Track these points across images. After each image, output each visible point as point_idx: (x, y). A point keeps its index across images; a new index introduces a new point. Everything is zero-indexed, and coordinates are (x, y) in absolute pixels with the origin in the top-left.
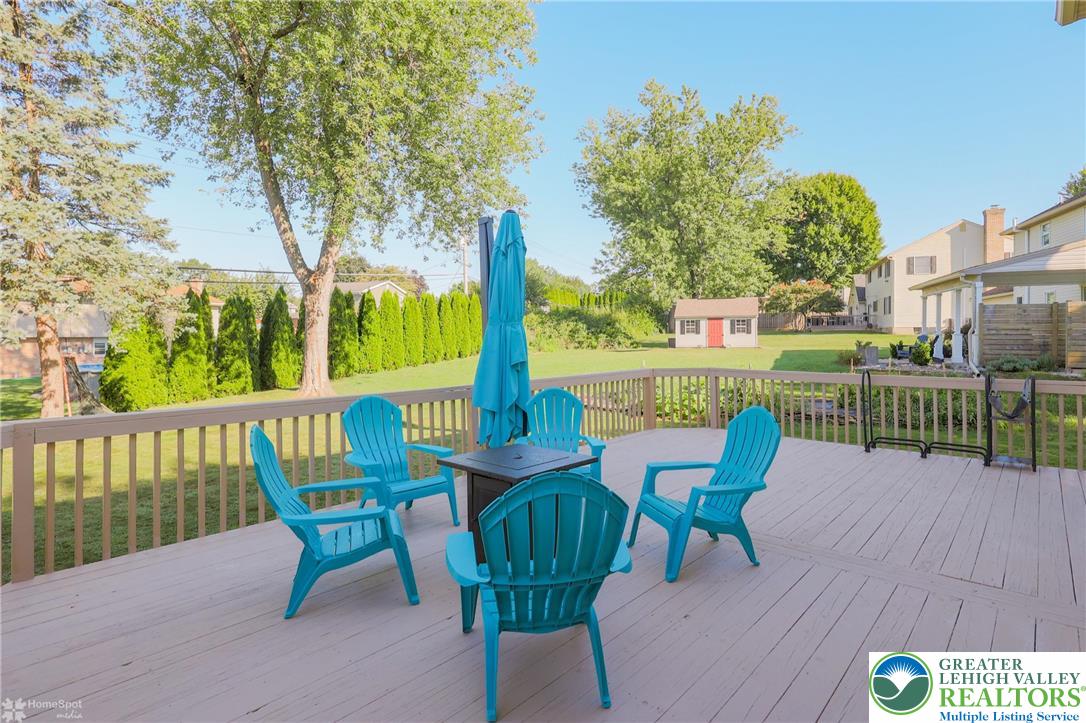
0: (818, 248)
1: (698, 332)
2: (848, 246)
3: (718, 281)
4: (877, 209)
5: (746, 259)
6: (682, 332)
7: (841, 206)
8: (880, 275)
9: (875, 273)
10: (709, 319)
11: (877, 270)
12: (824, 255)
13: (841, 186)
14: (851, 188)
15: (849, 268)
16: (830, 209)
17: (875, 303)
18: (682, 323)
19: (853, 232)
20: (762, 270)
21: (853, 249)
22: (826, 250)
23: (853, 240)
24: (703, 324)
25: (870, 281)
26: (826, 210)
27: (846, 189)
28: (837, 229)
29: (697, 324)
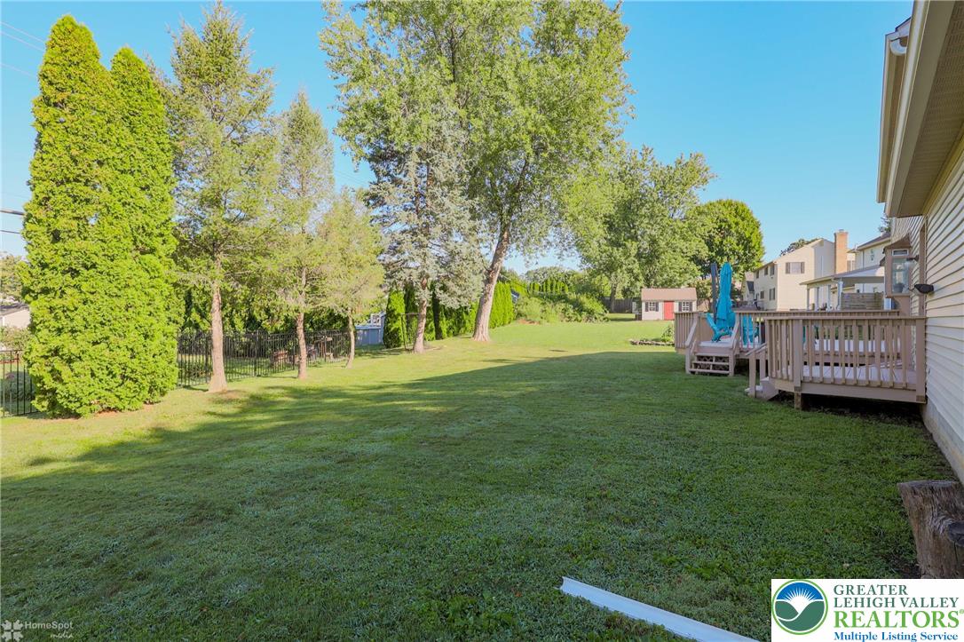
0: (721, 253)
1: (657, 310)
2: (742, 252)
3: (665, 276)
4: (760, 227)
5: (683, 262)
6: (647, 310)
7: (737, 224)
8: (766, 273)
9: (762, 273)
10: (665, 301)
11: (763, 270)
12: (725, 259)
13: (736, 210)
14: (743, 211)
15: (742, 267)
16: (729, 226)
17: (762, 294)
18: (647, 305)
19: (746, 242)
20: (696, 269)
21: (745, 254)
22: (727, 254)
23: (745, 249)
24: (661, 305)
25: (758, 277)
26: (727, 227)
27: (740, 212)
28: (733, 240)
29: (657, 304)
